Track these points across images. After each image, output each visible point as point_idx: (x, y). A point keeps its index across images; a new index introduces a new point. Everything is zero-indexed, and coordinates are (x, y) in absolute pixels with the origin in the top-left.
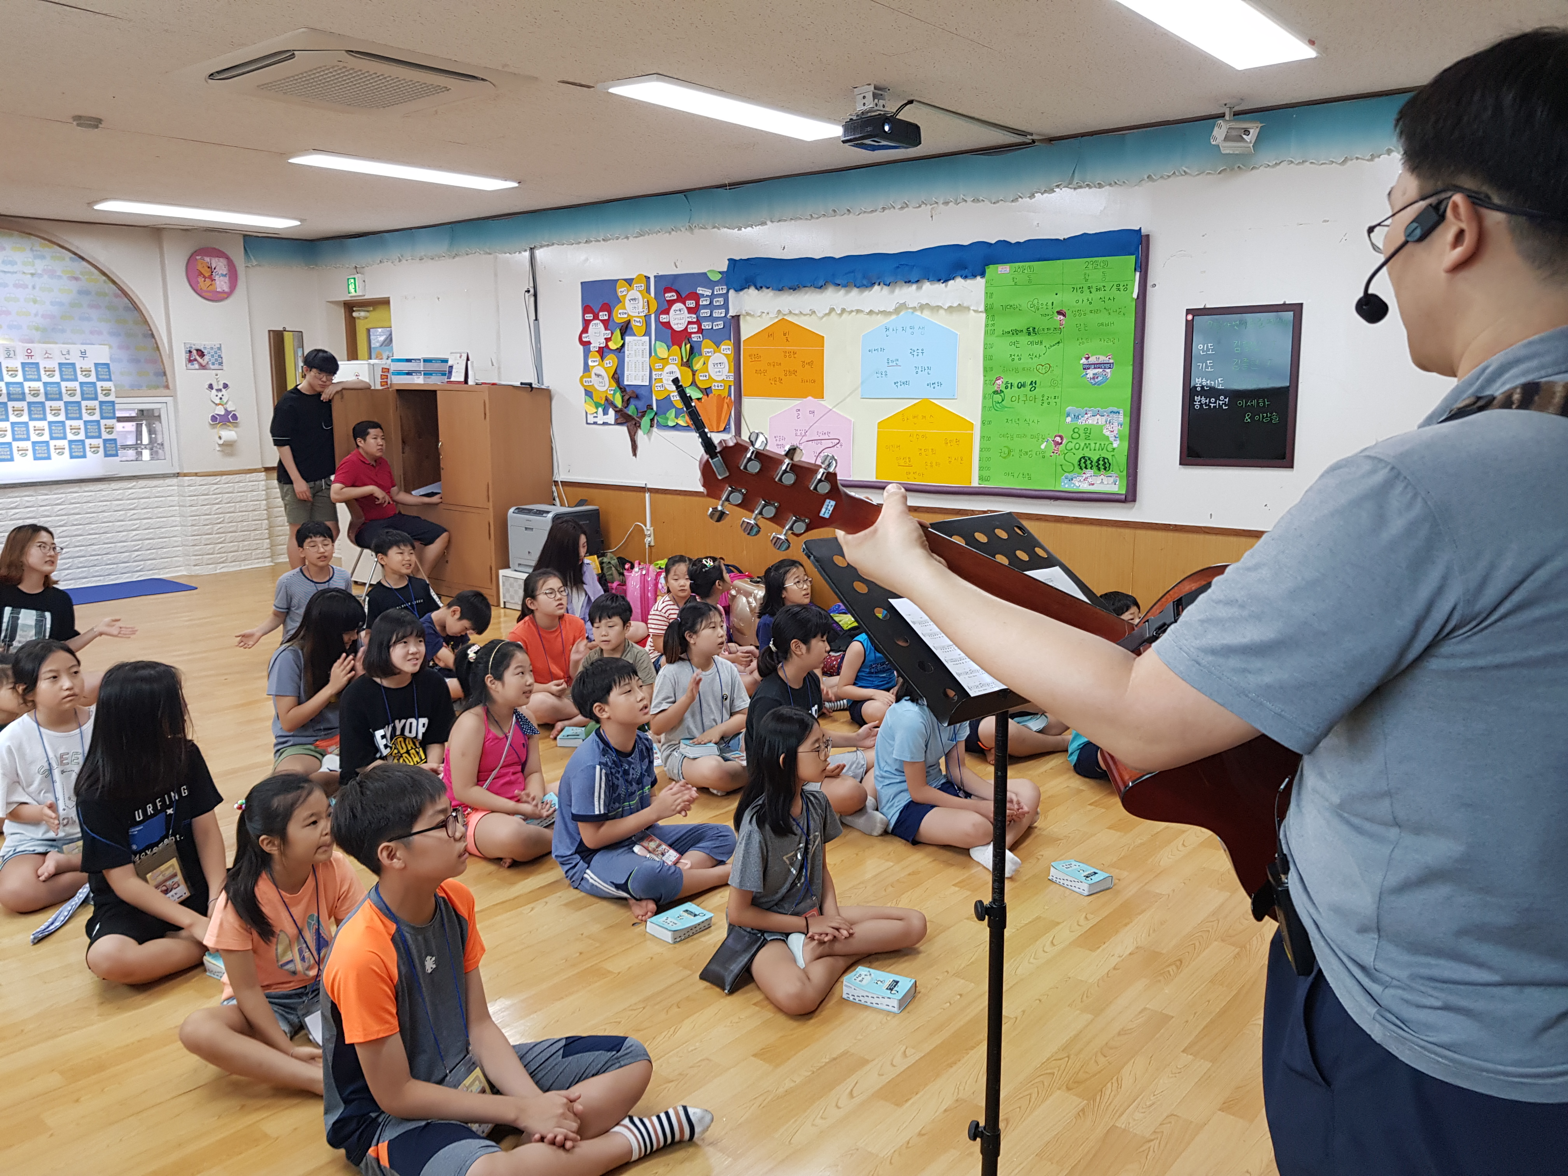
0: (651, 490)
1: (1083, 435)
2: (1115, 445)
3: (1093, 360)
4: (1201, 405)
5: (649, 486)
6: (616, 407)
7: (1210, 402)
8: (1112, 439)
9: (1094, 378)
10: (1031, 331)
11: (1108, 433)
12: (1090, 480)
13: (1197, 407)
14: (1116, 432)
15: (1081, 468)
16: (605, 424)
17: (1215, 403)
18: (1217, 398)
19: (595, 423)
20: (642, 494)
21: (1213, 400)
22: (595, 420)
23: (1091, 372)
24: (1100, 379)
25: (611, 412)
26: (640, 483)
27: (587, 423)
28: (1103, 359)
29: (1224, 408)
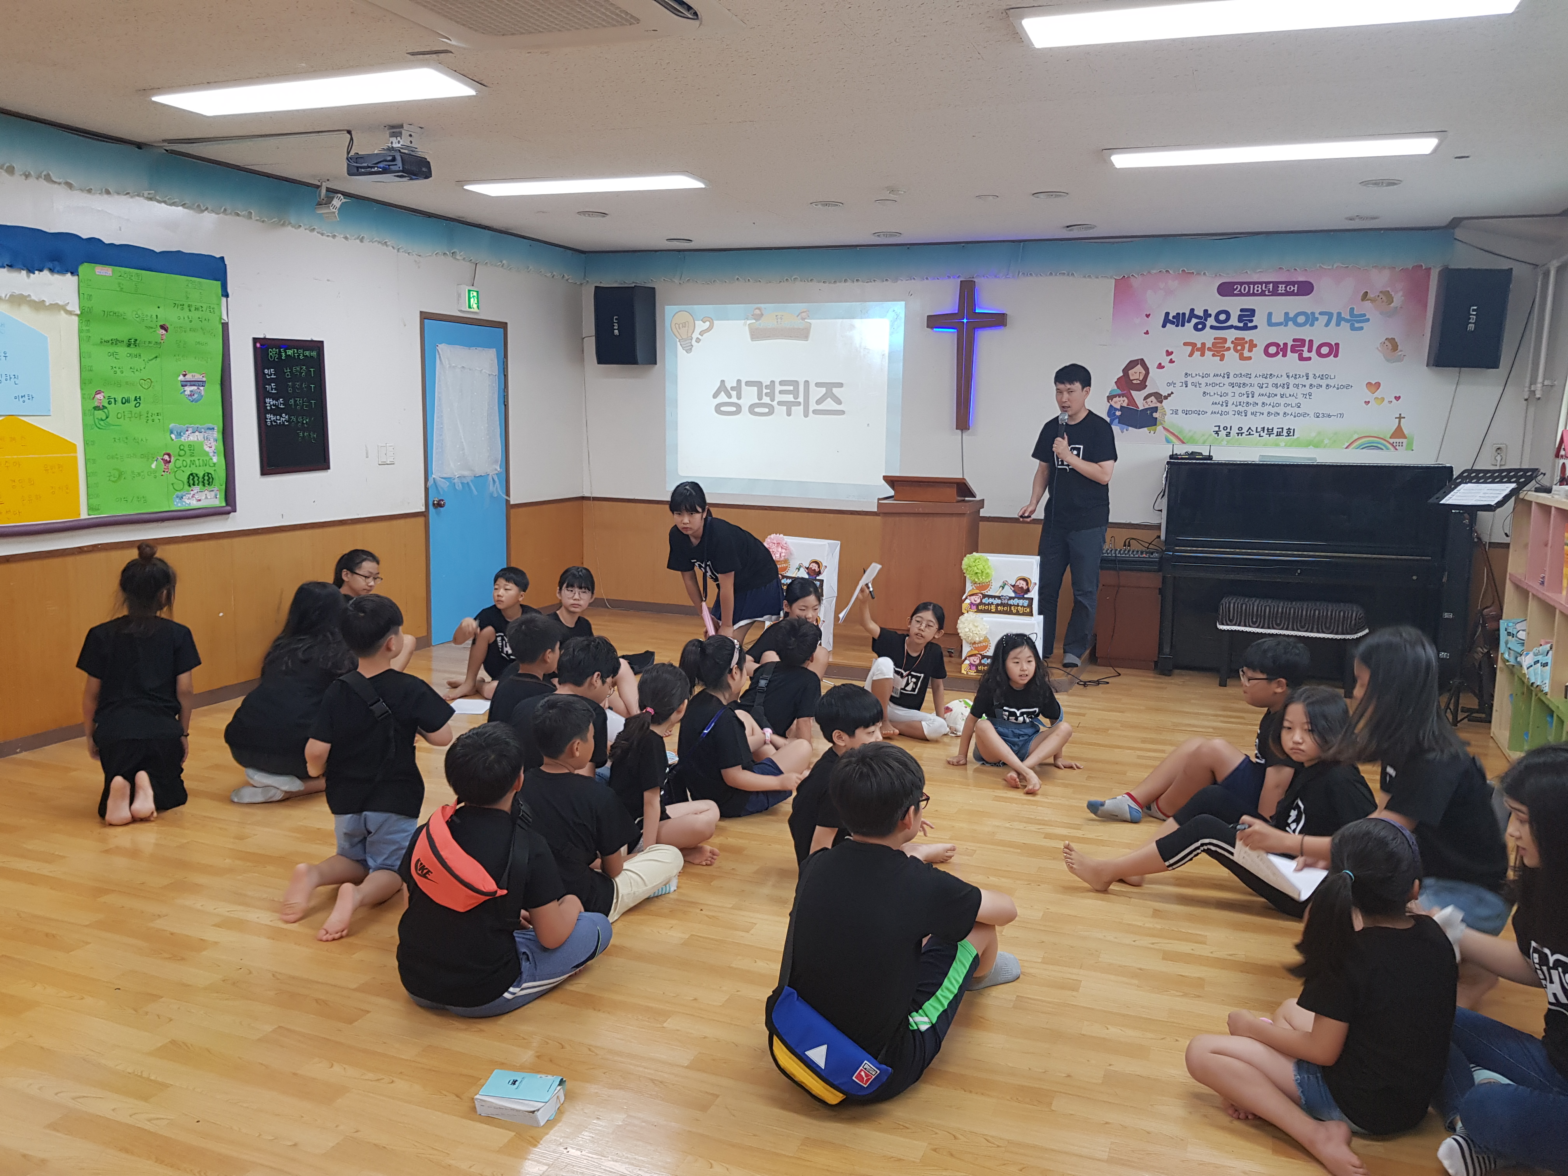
1: (188, 452)
2: (215, 460)
3: (189, 377)
4: (270, 422)
7: (277, 419)
8: (211, 454)
9: (190, 395)
10: (132, 343)
11: (207, 449)
12: (197, 496)
13: (266, 424)
14: (213, 448)
15: (190, 486)
17: (280, 420)
18: (281, 416)
23: (188, 389)
24: (196, 396)
28: (198, 377)
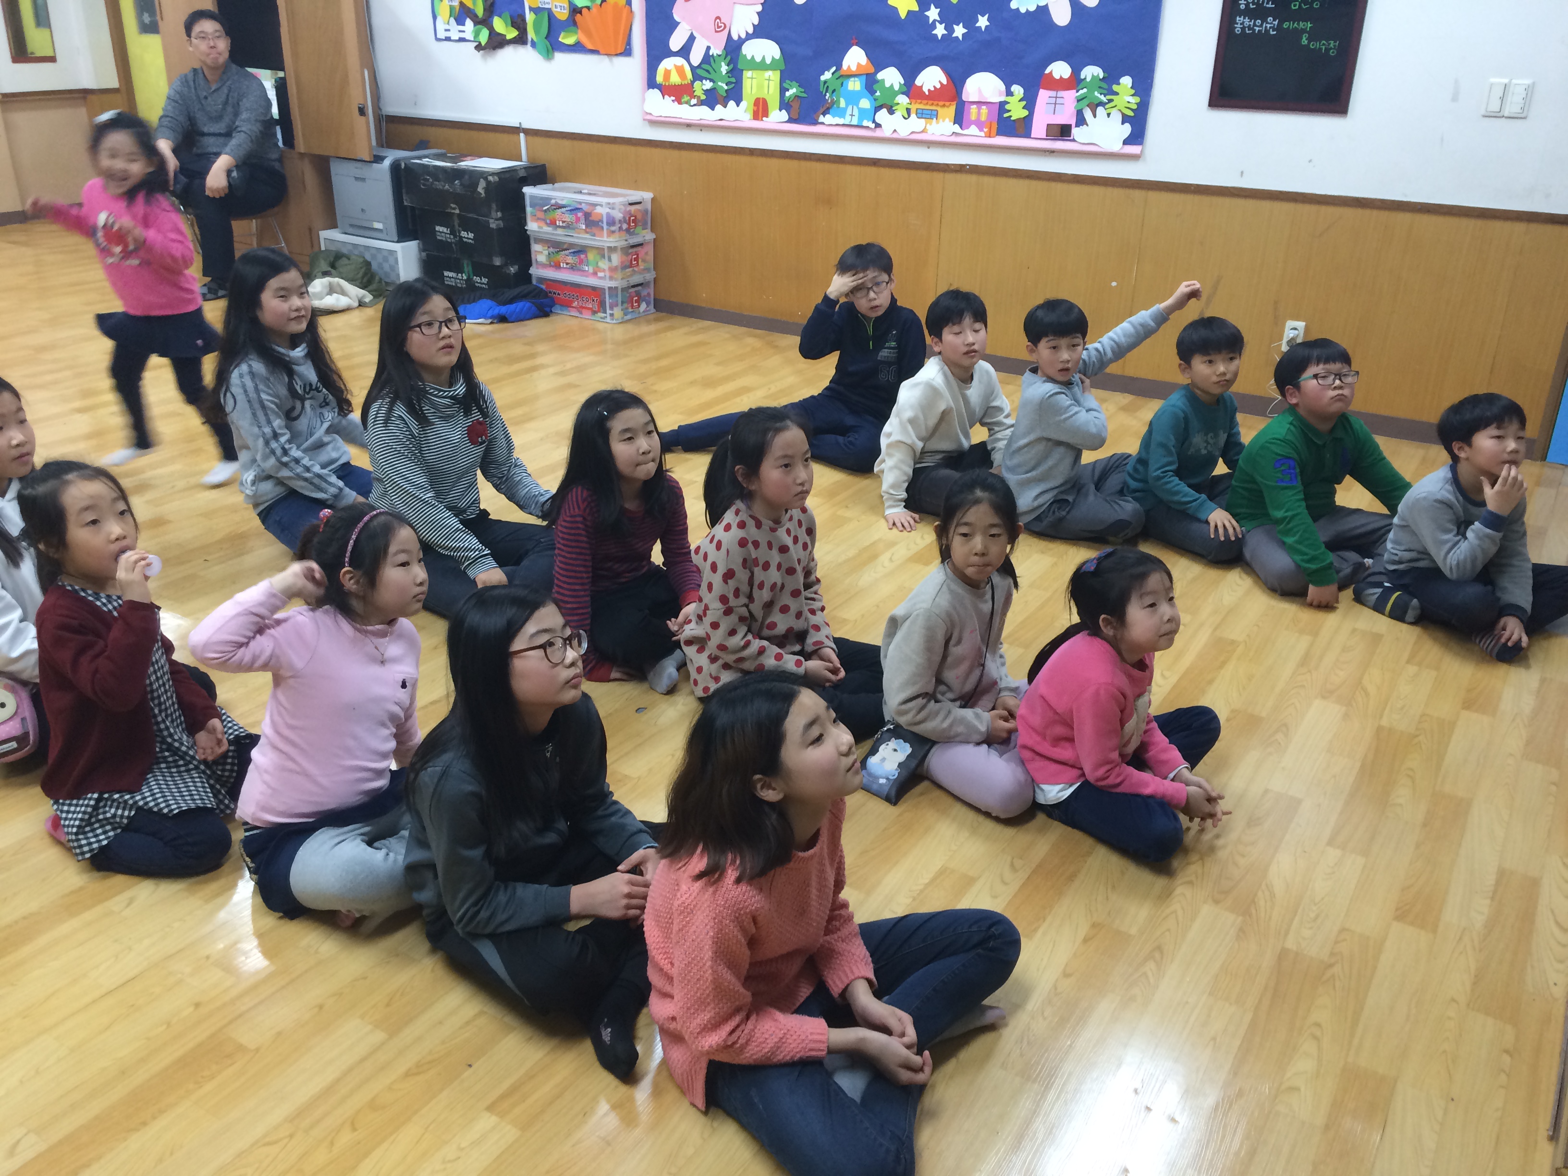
0: (529, 132)
4: (1243, 29)
5: (525, 126)
6: (476, 16)
7: (1255, 25)
13: (1238, 30)
16: (462, 40)
17: (1261, 26)
18: (1264, 20)
19: (448, 39)
20: (515, 136)
21: (1259, 22)
22: (448, 34)
25: (469, 23)
26: (513, 122)
27: (438, 40)
29: (1272, 33)
